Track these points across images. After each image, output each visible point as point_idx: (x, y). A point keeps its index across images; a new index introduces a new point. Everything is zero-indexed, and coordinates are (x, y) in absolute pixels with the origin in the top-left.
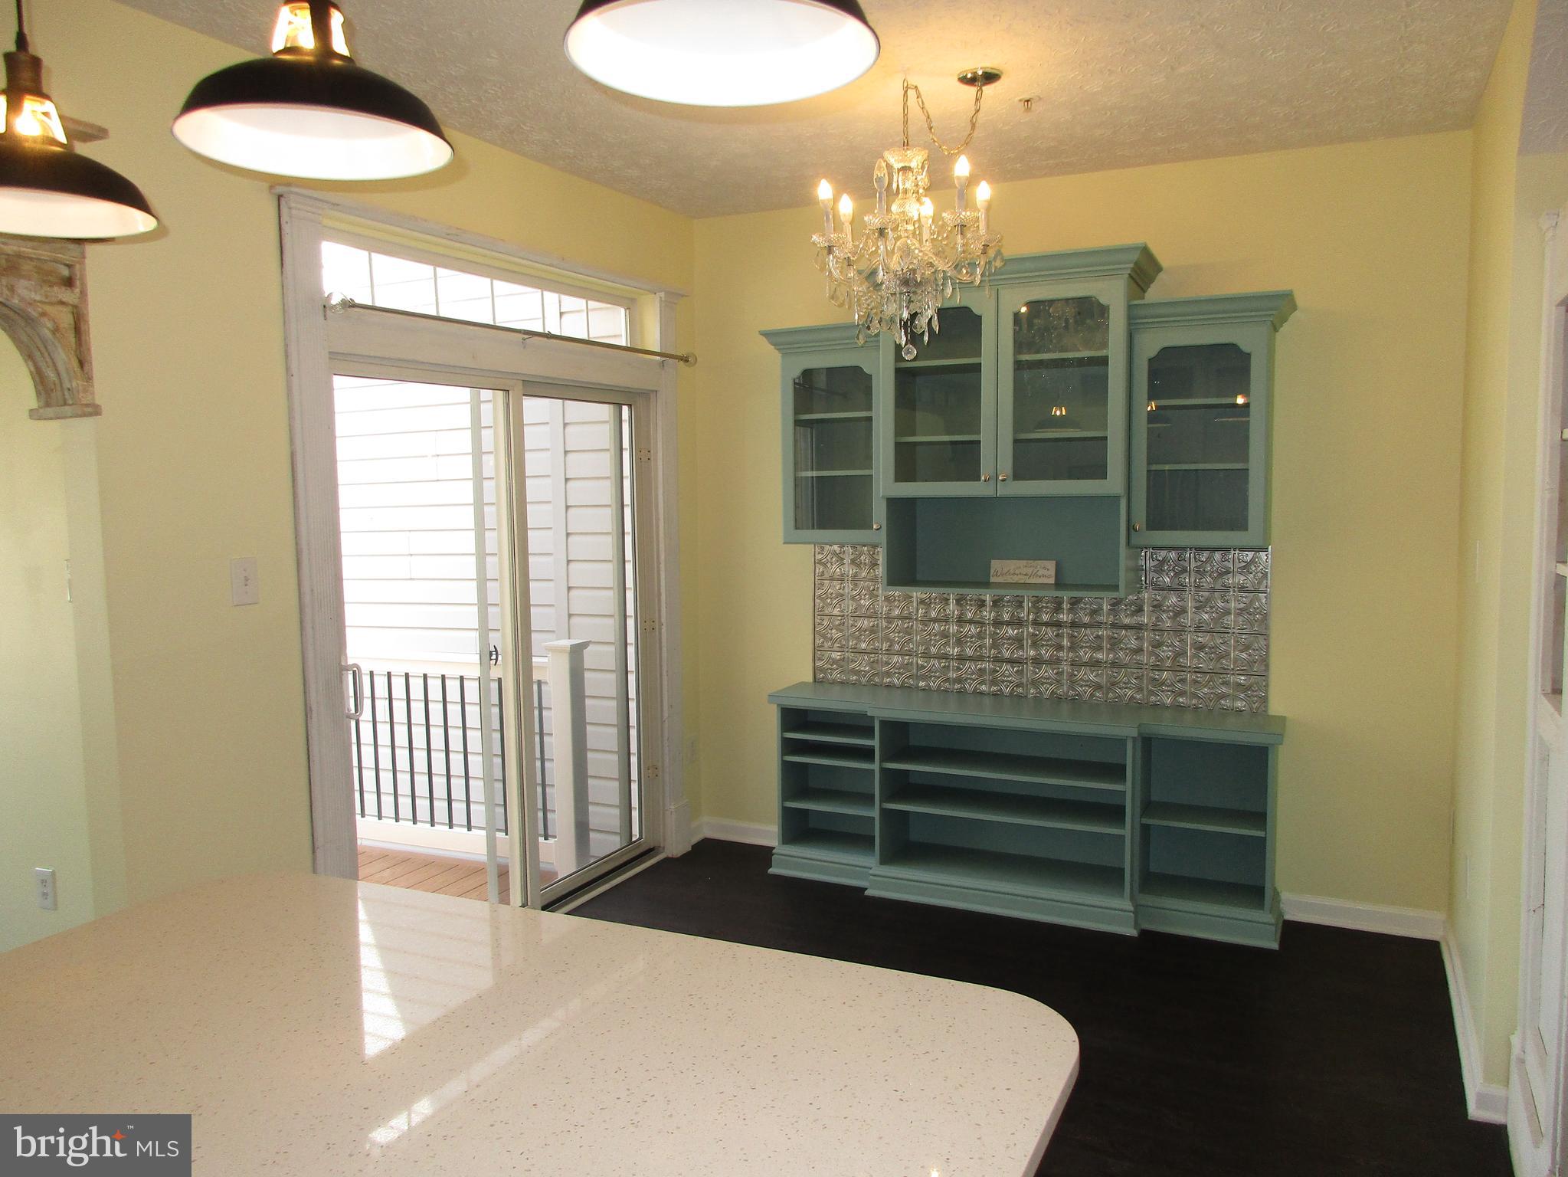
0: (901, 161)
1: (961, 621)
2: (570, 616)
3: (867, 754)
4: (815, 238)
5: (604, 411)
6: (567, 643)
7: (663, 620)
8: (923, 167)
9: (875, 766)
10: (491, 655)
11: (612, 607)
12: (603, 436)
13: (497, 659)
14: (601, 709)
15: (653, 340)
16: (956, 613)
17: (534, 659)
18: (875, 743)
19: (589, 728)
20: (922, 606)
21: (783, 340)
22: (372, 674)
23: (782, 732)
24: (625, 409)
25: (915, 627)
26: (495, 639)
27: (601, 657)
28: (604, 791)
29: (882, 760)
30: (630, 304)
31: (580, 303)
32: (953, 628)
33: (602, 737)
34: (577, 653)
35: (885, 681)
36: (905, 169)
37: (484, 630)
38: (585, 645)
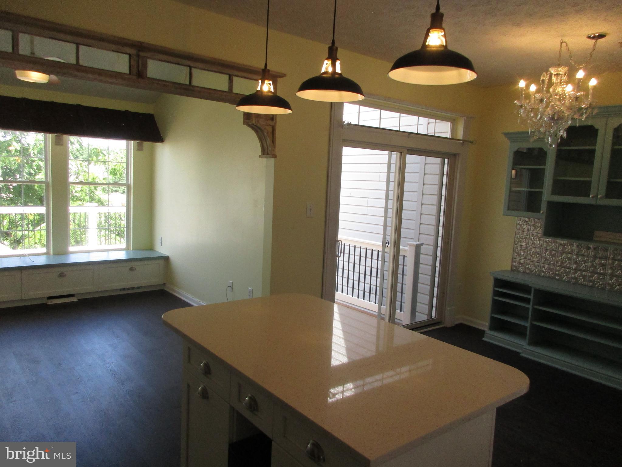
0: (556, 71)
1: (578, 254)
2: (420, 234)
3: (527, 301)
4: (516, 102)
5: (438, 160)
6: (415, 243)
7: (452, 239)
8: (565, 74)
9: (530, 306)
10: (386, 243)
11: (433, 232)
12: (436, 169)
13: (388, 245)
14: (425, 268)
15: (460, 135)
16: (576, 250)
17: (401, 247)
18: (531, 297)
19: (420, 275)
20: (560, 246)
21: (512, 136)
22: (344, 244)
23: (494, 288)
24: (446, 160)
25: (557, 254)
26: (388, 238)
27: (427, 250)
28: (423, 299)
29: (534, 304)
30: (454, 122)
31: (433, 121)
32: (574, 257)
33: (424, 279)
34: (418, 247)
35: (541, 274)
36: (557, 75)
37: (385, 235)
38: (422, 245)
